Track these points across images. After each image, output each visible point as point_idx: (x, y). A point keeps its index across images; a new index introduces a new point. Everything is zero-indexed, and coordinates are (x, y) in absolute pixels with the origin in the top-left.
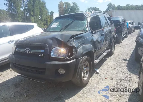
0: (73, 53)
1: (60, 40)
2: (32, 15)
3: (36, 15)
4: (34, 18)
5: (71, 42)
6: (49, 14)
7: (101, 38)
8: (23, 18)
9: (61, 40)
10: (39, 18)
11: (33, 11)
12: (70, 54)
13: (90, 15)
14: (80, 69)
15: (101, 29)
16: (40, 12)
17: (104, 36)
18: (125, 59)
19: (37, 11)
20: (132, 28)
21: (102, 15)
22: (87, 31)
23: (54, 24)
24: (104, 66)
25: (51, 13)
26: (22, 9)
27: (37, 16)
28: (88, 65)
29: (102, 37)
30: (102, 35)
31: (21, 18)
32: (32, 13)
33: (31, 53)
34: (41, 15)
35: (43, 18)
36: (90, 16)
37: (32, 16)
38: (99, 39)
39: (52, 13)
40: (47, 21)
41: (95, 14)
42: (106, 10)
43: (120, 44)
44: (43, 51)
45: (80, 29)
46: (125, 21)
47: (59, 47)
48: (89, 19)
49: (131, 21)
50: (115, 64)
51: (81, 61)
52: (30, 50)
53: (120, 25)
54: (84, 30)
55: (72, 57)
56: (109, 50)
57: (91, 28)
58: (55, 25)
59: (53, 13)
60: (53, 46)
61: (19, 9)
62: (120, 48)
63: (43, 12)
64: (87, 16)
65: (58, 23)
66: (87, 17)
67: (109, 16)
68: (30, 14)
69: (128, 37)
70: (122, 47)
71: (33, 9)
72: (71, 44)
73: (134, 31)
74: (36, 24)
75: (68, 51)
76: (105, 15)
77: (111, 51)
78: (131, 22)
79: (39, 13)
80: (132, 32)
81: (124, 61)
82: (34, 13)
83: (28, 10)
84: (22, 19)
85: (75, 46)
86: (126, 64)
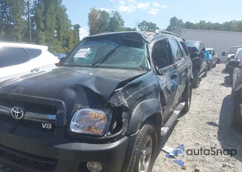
0: (122, 122)
1: (93, 91)
2: (43, 28)
3: (48, 30)
4: (46, 35)
5: (119, 97)
6: (72, 28)
7: (172, 82)
8: (25, 32)
9: (95, 90)
10: (55, 34)
11: (44, 22)
12: (115, 124)
13: (152, 37)
14: (135, 157)
15: (172, 66)
16: (57, 24)
17: (178, 79)
18: (212, 122)
19: (51, 22)
20: (212, 61)
21: (172, 37)
22: (148, 70)
23: (81, 50)
24: (175, 137)
25: (74, 28)
26: (25, 18)
27: (50, 31)
28: (149, 141)
29: (173, 80)
30: (173, 77)
31: (22, 33)
32: (42, 25)
33: (26, 118)
34: (58, 29)
35: (62, 35)
36: (152, 40)
37: (43, 30)
38: (170, 85)
39: (77, 27)
40: (67, 40)
41: (162, 36)
42: (168, 27)
43: (197, 89)
44: (53, 117)
45: (134, 64)
46: (204, 49)
47: (91, 108)
48: (151, 46)
49: (211, 49)
50: (196, 132)
51: (139, 137)
52: (22, 111)
53: (196, 55)
54: (143, 67)
55: (120, 133)
56: (183, 104)
57: (155, 64)
58: (82, 53)
59: (80, 27)
60: (76, 104)
61: (19, 17)
62: (199, 97)
63: (62, 25)
64: (147, 40)
65: (89, 49)
66: (148, 42)
67: (182, 40)
68: (39, 27)
69: (207, 75)
70: (202, 96)
71: (43, 18)
72: (118, 100)
73: (214, 66)
74: (47, 48)
75: (111, 116)
76: (176, 37)
77: (186, 104)
78: (211, 51)
79: (54, 26)
80: (212, 68)
81: (211, 127)
82: (45, 25)
83: (36, 19)
84: (24, 35)
85: (127, 105)
86: (216, 134)
